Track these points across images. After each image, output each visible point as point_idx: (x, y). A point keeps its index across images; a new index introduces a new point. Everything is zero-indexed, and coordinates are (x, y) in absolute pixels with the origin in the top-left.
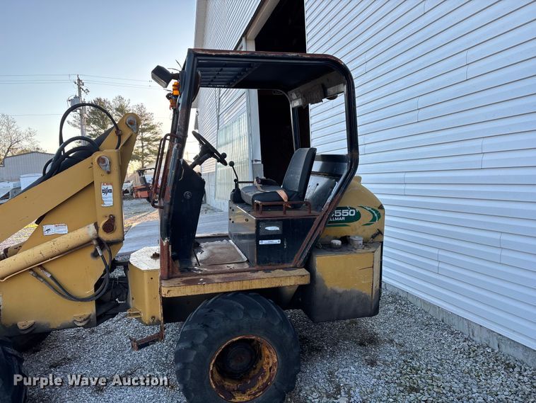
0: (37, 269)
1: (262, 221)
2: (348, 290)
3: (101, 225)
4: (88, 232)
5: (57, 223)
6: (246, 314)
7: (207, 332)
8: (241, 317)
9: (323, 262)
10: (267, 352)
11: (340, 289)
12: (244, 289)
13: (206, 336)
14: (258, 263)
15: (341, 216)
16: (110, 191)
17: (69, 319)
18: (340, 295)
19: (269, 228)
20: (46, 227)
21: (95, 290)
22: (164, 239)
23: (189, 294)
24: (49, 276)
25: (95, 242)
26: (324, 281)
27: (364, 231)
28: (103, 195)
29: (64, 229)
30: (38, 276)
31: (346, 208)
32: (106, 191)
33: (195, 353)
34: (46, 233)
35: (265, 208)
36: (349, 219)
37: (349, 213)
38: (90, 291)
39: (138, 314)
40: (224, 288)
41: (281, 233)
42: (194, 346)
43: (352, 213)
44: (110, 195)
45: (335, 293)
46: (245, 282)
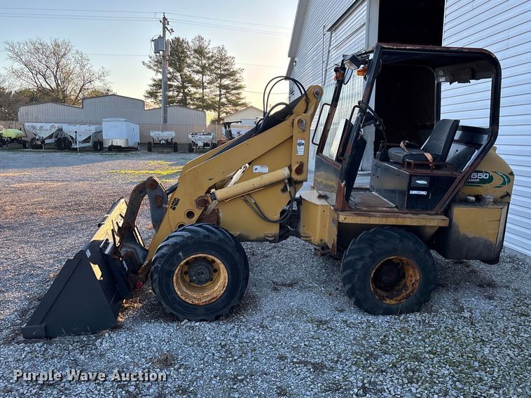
0: (245, 196)
1: (414, 176)
2: (477, 236)
3: (294, 169)
4: (284, 172)
5: (262, 165)
6: (401, 241)
7: (373, 250)
8: (397, 242)
9: (459, 212)
10: (411, 272)
11: (470, 235)
12: (398, 224)
13: (371, 252)
14: (407, 208)
15: (477, 178)
16: (303, 144)
17: (262, 235)
18: (470, 240)
19: (419, 182)
20: (255, 167)
21: (281, 216)
22: (342, 182)
23: (359, 222)
24: (253, 202)
25: (286, 181)
26: (458, 227)
27: (495, 192)
28: (298, 147)
29: (266, 170)
30: (246, 201)
31: (481, 172)
32: (300, 144)
33: (362, 263)
34: (254, 171)
35: (417, 166)
36: (483, 181)
37: (483, 176)
38: (277, 217)
39: (308, 237)
40: (383, 221)
41: (428, 186)
42: (362, 258)
43: (486, 176)
44: (302, 147)
45: (466, 238)
46: (400, 219)
